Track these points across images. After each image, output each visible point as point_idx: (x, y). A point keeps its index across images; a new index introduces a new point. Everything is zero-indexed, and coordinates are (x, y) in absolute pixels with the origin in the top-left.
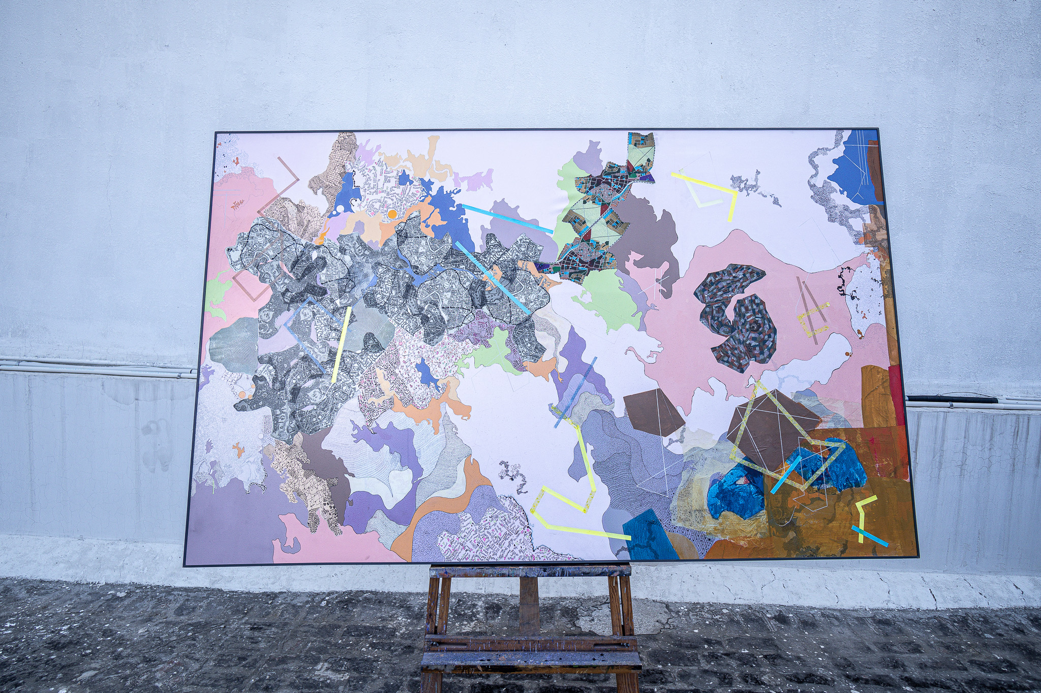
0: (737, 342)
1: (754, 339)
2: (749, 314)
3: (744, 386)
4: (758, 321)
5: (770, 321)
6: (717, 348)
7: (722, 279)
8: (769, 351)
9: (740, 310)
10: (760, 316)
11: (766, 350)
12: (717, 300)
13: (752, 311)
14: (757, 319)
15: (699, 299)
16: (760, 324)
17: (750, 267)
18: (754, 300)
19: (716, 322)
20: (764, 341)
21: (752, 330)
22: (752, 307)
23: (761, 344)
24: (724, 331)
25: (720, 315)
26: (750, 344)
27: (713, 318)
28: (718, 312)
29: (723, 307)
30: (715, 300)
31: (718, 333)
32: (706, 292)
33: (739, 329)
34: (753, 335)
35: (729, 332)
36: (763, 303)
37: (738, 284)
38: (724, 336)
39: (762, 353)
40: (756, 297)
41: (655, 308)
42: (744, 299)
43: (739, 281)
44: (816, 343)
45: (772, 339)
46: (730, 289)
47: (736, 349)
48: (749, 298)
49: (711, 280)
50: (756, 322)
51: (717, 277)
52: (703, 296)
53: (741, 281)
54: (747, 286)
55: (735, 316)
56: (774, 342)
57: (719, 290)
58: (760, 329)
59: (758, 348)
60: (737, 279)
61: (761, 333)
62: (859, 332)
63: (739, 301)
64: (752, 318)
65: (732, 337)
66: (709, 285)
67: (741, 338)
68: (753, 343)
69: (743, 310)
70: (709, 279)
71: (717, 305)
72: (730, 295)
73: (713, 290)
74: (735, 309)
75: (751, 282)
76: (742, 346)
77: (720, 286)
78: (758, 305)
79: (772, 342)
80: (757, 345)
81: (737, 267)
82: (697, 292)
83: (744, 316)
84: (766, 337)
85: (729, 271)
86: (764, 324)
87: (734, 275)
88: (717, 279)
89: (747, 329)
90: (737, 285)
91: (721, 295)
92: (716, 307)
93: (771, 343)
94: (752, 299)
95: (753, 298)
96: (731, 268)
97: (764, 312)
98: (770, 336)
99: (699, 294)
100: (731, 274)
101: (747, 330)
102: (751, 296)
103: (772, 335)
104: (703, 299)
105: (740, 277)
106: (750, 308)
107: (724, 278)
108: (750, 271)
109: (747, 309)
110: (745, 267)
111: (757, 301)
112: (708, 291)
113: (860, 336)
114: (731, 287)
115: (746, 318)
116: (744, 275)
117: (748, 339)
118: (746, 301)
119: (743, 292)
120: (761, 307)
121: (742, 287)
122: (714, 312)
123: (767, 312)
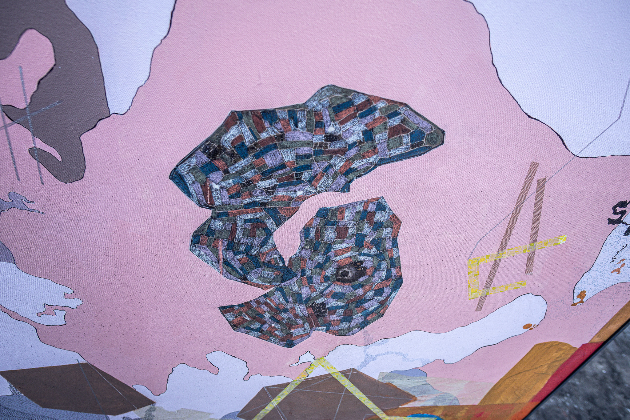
0: (290, 299)
1: (336, 296)
2: (343, 246)
3: (288, 364)
4: (361, 262)
5: (395, 263)
6: (237, 308)
7: (281, 137)
8: (365, 318)
9: (319, 232)
10: (373, 251)
11: (360, 315)
12: (254, 203)
13: (354, 239)
14: (361, 258)
15: (189, 195)
16: (365, 268)
17: (402, 110)
18: (373, 214)
19: (239, 257)
20: (360, 301)
21: (338, 280)
22: (359, 229)
23: (352, 306)
24: (261, 277)
25: (257, 241)
26: (323, 304)
27: (232, 246)
28: (251, 234)
29: (270, 223)
30: (247, 201)
31: (244, 279)
32: (216, 176)
33: (303, 273)
34: (338, 288)
35: (274, 280)
36: (395, 222)
37: (338, 163)
38: (258, 286)
39: (348, 318)
40: (381, 206)
41: (30, 206)
42: (342, 209)
43: (342, 152)
44: (479, 308)
45: (381, 298)
46: (306, 175)
47: (286, 311)
48: (360, 208)
49: (241, 138)
50: (357, 265)
51: (263, 129)
52: (204, 186)
53: (352, 153)
54: (367, 170)
55: (302, 248)
56: (384, 304)
57: (266, 174)
58: (362, 279)
59: (340, 312)
60: (339, 145)
61: (361, 286)
62: (582, 295)
63: (323, 213)
64: (348, 254)
65: (281, 290)
66: (232, 155)
67: (305, 292)
68: (333, 303)
69: (330, 233)
70: (233, 132)
71: (250, 216)
72: (300, 193)
73: (243, 171)
74: (306, 230)
75: (382, 162)
76: (303, 307)
77: (270, 160)
78: (377, 226)
79: (380, 302)
80: (342, 307)
81: (350, 103)
82: (182, 170)
83: (329, 247)
84: (372, 293)
85: (317, 113)
86: (377, 269)
87: (330, 129)
88: (264, 135)
89: (327, 276)
90: (330, 166)
91: (269, 191)
92: (246, 221)
93: (377, 305)
94: (365, 211)
95: (372, 208)
96: (326, 101)
97: (389, 244)
98: (379, 292)
99: (189, 179)
100: (320, 125)
101: (326, 279)
102: (366, 203)
103: (387, 291)
104: (205, 194)
105: (352, 139)
106: (352, 231)
107: (291, 136)
108: (394, 122)
109: (342, 234)
110: (380, 105)
111: (378, 217)
112: (226, 172)
113: (577, 300)
114: (309, 167)
115: (331, 254)
116: (369, 134)
117: (322, 295)
118: (347, 213)
119: (346, 189)
120: (386, 232)
121: (346, 174)
122: (239, 234)
123: (395, 245)
